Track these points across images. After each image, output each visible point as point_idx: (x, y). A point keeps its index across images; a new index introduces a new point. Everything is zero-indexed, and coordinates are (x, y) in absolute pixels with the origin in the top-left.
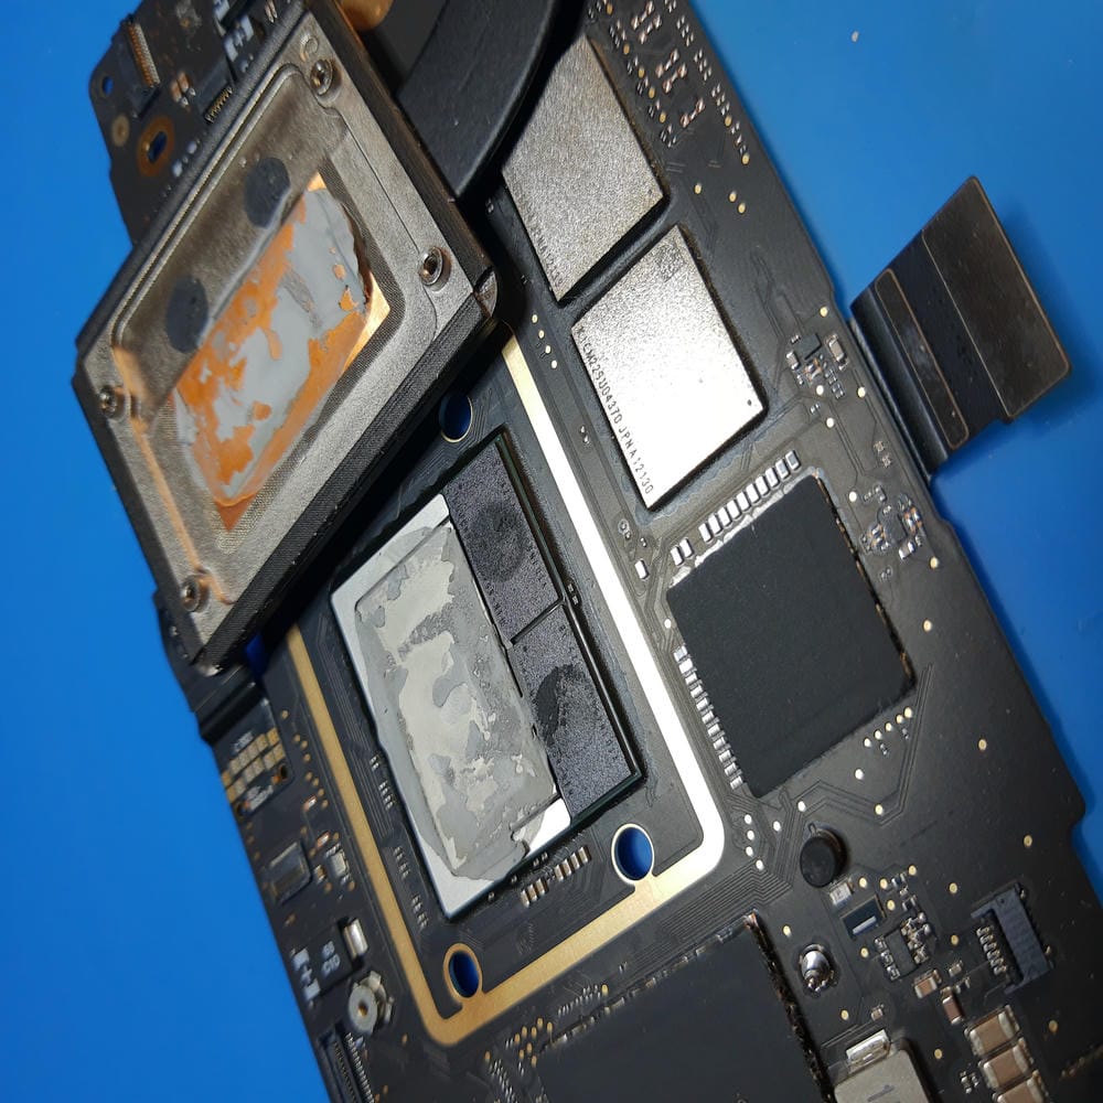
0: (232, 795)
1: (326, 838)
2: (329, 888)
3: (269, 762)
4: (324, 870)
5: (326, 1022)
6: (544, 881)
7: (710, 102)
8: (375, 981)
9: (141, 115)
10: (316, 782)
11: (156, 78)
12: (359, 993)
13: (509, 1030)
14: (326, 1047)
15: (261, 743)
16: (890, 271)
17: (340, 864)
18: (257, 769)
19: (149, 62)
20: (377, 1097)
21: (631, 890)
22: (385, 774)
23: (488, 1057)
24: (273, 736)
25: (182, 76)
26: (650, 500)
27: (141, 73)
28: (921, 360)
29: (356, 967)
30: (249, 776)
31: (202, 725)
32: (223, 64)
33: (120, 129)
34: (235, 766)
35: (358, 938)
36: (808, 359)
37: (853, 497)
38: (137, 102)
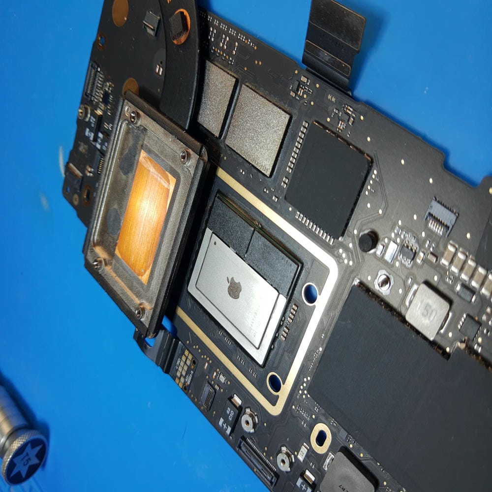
0: (181, 385)
1: (215, 374)
2: (222, 390)
3: (188, 362)
4: (218, 385)
5: (238, 439)
6: (286, 327)
7: (239, 40)
8: (248, 411)
9: (80, 190)
10: (205, 357)
11: (81, 174)
12: (244, 418)
13: (296, 391)
14: (241, 449)
15: (184, 358)
16: (307, 41)
17: (222, 379)
18: (186, 368)
19: (78, 172)
20: (265, 454)
21: (314, 306)
22: (225, 334)
23: (294, 407)
24: (187, 352)
25: (88, 167)
27: (76, 176)
28: (327, 58)
29: (240, 410)
30: (184, 373)
31: (163, 369)
32: (98, 153)
33: (76, 199)
34: (178, 374)
35: (238, 400)
36: (298, 90)
37: (329, 120)
38: (77, 187)
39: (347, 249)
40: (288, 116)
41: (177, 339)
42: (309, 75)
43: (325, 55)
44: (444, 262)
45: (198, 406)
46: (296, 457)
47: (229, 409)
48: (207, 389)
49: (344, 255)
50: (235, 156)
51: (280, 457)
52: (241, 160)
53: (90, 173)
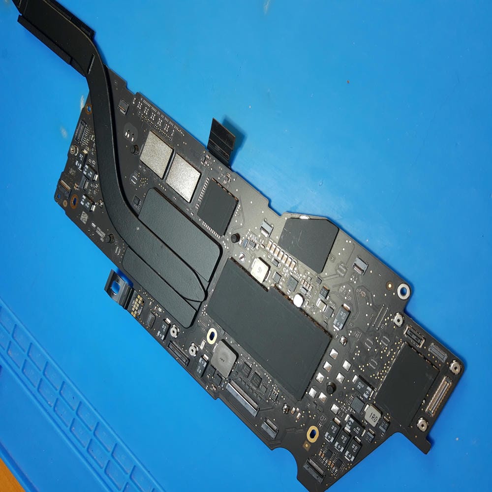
0: (134, 316)
1: (156, 307)
2: (160, 316)
3: (140, 302)
4: (157, 314)
5: (168, 342)
8: (174, 326)
9: (69, 198)
10: (150, 298)
11: (70, 188)
12: (172, 330)
13: (200, 313)
14: (169, 347)
15: (137, 300)
16: (210, 139)
17: (160, 310)
18: (138, 305)
19: (67, 186)
20: (182, 349)
23: (199, 321)
24: (139, 297)
25: (76, 184)
26: (189, 201)
27: (66, 189)
28: (219, 150)
29: (170, 326)
30: (137, 309)
31: (123, 307)
32: (84, 176)
33: (65, 203)
34: (133, 309)
35: (168, 321)
36: (205, 161)
37: (219, 178)
38: (67, 196)
39: (226, 241)
40: (199, 174)
41: (133, 289)
42: (210, 155)
43: (218, 148)
44: (268, 248)
45: (145, 327)
46: (199, 348)
47: (163, 325)
48: (151, 316)
49: (225, 244)
50: (171, 189)
51: (191, 348)
52: (174, 192)
53: (77, 188)
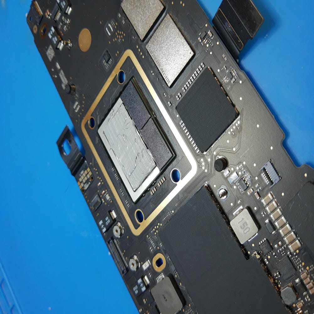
0: (81, 187)
1: (104, 192)
2: (106, 204)
3: (88, 176)
4: (104, 199)
5: (109, 238)
6: (155, 188)
8: (119, 224)
9: (39, 24)
10: (100, 178)
11: (42, 13)
12: (116, 228)
13: (151, 228)
14: (109, 244)
15: (86, 172)
16: (220, 9)
17: (108, 197)
18: (86, 179)
19: (40, 10)
20: (123, 253)
21: (176, 185)
22: (116, 171)
23: (147, 236)
24: (88, 170)
25: (48, 11)
26: (169, 85)
27: (38, 13)
28: (230, 30)
29: (114, 222)
30: (84, 181)
31: (71, 171)
32: (57, 5)
33: (35, 29)
34: (80, 180)
35: (114, 215)
36: (204, 38)
37: (219, 71)
38: (38, 21)
39: (206, 161)
40: (192, 54)
41: (84, 158)
42: (215, 33)
43: (229, 27)
44: (264, 202)
45: (89, 206)
46: (141, 265)
47: (107, 217)
48: (96, 198)
49: (203, 164)
51: (132, 261)
52: (153, 65)
53: (49, 15)
